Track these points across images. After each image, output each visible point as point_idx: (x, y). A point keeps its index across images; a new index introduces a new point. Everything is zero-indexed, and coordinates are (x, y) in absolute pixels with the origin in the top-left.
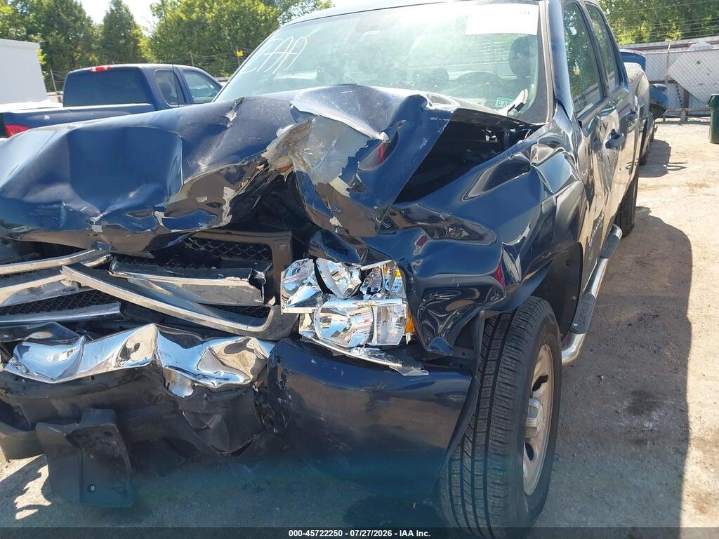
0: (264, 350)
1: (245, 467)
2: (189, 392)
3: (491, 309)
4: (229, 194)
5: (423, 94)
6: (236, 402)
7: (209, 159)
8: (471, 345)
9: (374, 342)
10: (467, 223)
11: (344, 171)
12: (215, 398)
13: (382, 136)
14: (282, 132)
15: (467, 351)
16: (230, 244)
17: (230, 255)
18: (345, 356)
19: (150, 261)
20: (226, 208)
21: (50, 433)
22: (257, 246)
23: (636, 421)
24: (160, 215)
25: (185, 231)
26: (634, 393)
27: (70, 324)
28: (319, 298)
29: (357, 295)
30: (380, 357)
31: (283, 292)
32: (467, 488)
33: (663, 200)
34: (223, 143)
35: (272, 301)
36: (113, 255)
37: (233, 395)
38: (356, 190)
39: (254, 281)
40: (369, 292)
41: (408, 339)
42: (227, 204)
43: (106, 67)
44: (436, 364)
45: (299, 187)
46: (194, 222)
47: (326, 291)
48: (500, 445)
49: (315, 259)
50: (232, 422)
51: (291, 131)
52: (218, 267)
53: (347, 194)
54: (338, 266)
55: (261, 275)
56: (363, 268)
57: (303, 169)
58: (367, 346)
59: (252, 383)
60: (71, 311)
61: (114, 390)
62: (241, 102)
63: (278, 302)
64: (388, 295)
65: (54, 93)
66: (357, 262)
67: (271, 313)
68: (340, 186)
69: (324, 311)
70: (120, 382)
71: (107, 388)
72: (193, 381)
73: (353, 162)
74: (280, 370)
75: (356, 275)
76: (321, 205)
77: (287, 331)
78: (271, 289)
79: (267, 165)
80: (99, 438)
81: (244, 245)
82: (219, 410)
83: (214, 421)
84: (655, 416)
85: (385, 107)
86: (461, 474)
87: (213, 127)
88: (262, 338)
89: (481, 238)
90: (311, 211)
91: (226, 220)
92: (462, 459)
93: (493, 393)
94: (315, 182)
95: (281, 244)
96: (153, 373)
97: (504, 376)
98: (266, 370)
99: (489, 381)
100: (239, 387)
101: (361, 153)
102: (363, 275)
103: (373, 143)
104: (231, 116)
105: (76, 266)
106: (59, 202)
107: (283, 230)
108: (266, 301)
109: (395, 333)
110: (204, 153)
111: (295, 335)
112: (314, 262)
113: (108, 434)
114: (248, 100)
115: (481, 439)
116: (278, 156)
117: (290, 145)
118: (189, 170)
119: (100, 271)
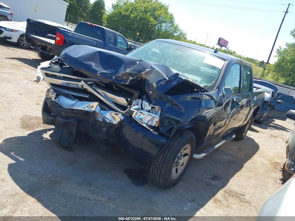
0: (122, 118)
1: (104, 147)
2: (101, 120)
3: (178, 127)
4: (131, 78)
5: (179, 73)
6: (111, 127)
7: (129, 69)
8: (170, 134)
9: (149, 124)
10: (180, 105)
11: (157, 82)
12: (107, 124)
13: (167, 79)
14: (147, 70)
15: (169, 135)
16: (125, 90)
17: (124, 92)
18: (141, 124)
19: (104, 87)
20: (129, 81)
21: (60, 120)
22: (131, 92)
23: (211, 181)
24: (114, 77)
25: (118, 82)
26: (214, 176)
27: (74, 96)
28: (140, 109)
29: (149, 111)
30: (149, 128)
31: (132, 105)
32: (158, 166)
33: (259, 136)
34: (134, 67)
35: (129, 106)
36: (95, 83)
37: (110, 125)
38: (157, 87)
39: (127, 100)
40: (152, 112)
41: (157, 126)
42: (130, 80)
43: (94, 24)
44: (161, 134)
45: (146, 82)
46: (121, 81)
47: (142, 109)
48: (169, 158)
49: (143, 100)
50: (108, 131)
51: (149, 70)
52: (120, 94)
53: (155, 87)
54: (147, 104)
55: (129, 99)
56: (153, 106)
57: (148, 79)
58: (147, 124)
59: (116, 124)
60: (75, 92)
61: (80, 116)
62: (141, 60)
63: (130, 107)
64: (156, 114)
65: (67, 22)
66: (152, 104)
67: (128, 109)
68: (155, 85)
69: (140, 113)
70: (82, 114)
71: (78, 114)
72: (103, 118)
73: (159, 81)
74: (124, 123)
75: (150, 107)
76: (149, 88)
77: (129, 115)
78: (130, 103)
79: (141, 75)
80: (71, 126)
81: (128, 91)
82: (106, 127)
83: (104, 130)
84: (216, 182)
85: (170, 73)
86: (157, 163)
87: (132, 63)
88: (123, 115)
89: (182, 110)
90: (146, 88)
91: (128, 83)
92: (159, 159)
93: (172, 146)
94: (150, 83)
95: (136, 94)
96: (92, 114)
97: (176, 144)
98: (121, 122)
99: (172, 143)
100: (113, 124)
101: (162, 80)
102: (152, 108)
103: (165, 79)
104: (138, 63)
105: (86, 82)
106: (92, 66)
107: (138, 91)
108: (128, 106)
109: (154, 124)
110: (129, 68)
111: (131, 117)
112: (142, 101)
113: (73, 126)
114: (143, 61)
115: (165, 155)
116: (144, 74)
117: (148, 73)
118: (124, 70)
119: (91, 85)
